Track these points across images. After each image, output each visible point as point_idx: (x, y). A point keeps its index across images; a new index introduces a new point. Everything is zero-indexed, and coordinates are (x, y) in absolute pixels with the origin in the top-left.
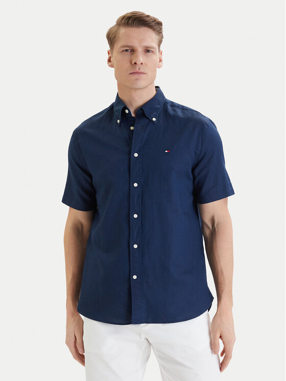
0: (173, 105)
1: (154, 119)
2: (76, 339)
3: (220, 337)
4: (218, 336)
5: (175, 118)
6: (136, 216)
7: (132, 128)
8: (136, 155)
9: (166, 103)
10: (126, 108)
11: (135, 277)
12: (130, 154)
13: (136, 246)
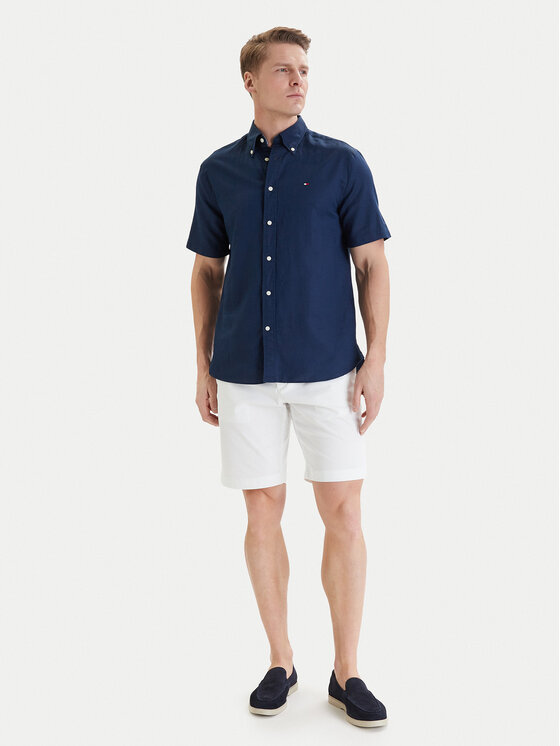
0: (315, 135)
1: (293, 149)
2: (209, 396)
3: (362, 393)
4: (359, 392)
5: (317, 147)
6: (269, 258)
7: (266, 159)
8: (271, 189)
9: (307, 133)
10: (260, 136)
11: (268, 328)
12: (264, 188)
13: (269, 293)
